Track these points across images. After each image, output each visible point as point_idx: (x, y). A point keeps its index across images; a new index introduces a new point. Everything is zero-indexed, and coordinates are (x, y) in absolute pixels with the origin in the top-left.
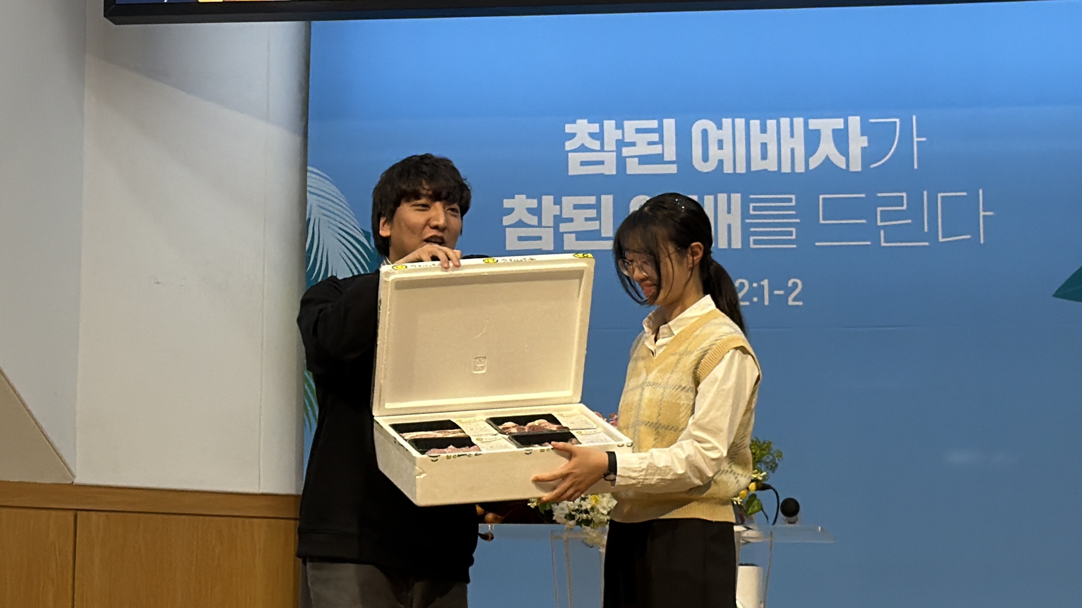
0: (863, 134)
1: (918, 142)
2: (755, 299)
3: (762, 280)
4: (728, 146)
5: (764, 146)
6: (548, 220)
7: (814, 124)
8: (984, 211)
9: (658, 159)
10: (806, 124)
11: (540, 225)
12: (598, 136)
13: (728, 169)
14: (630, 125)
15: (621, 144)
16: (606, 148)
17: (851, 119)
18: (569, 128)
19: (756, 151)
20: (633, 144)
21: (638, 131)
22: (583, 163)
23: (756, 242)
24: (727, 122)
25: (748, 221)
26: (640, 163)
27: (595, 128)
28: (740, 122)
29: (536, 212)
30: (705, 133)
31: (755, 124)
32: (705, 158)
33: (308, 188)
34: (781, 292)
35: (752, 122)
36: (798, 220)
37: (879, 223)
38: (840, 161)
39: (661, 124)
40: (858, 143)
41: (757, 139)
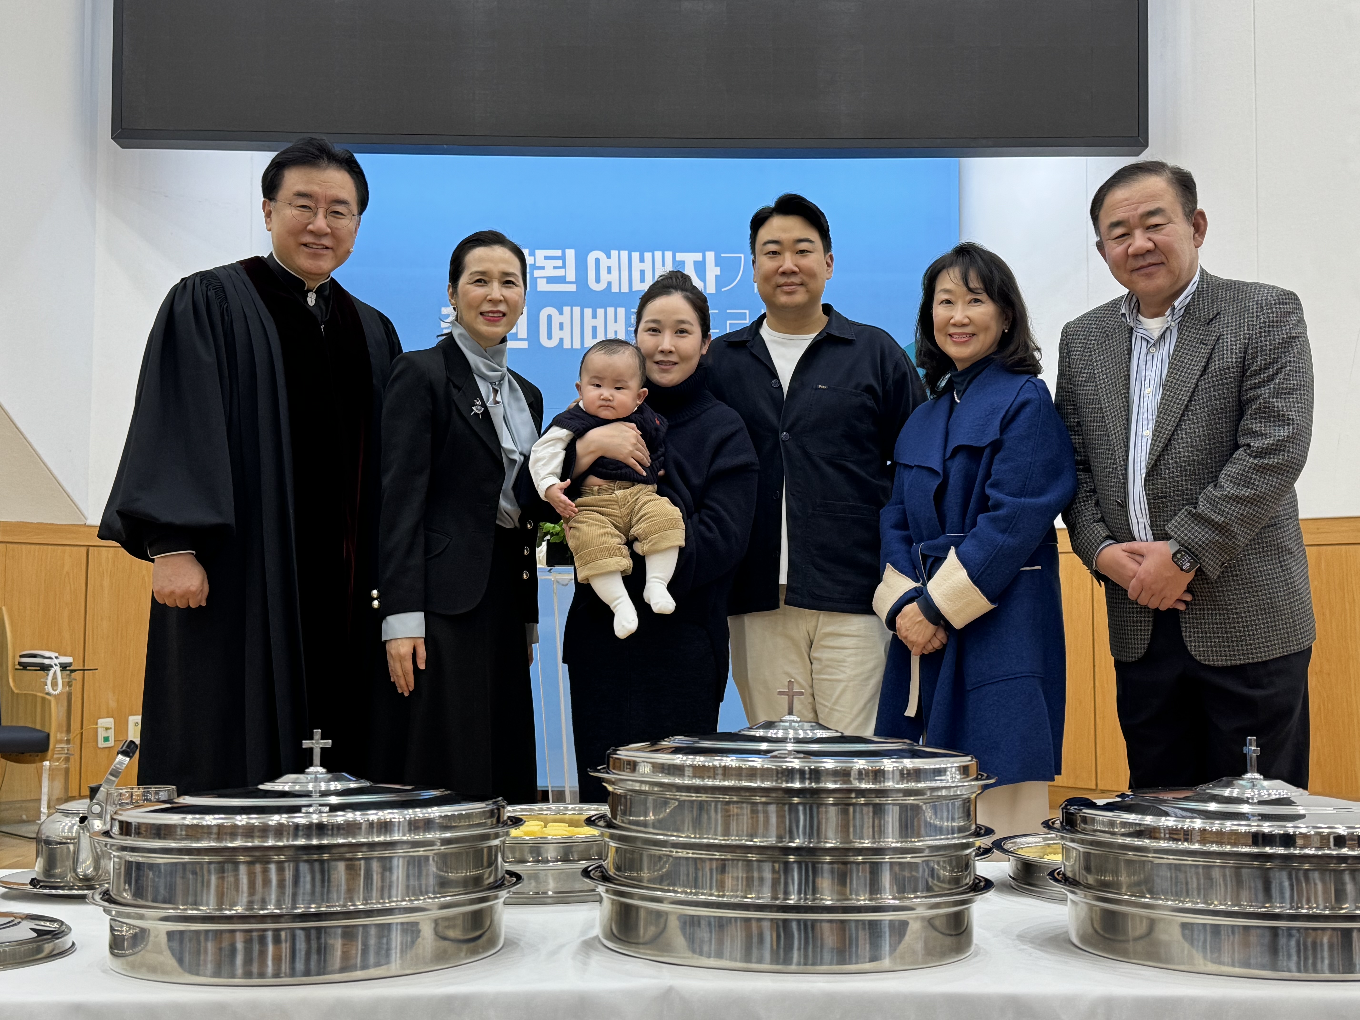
0: (717, 265)
4: (615, 272)
5: (642, 272)
7: (680, 256)
9: (561, 280)
10: (674, 257)
13: (615, 289)
14: (540, 253)
17: (708, 253)
19: (636, 276)
20: (542, 268)
21: (547, 258)
24: (614, 253)
26: (548, 283)
28: (624, 254)
30: (597, 261)
31: (636, 256)
32: (598, 280)
35: (633, 254)
39: (564, 253)
40: (713, 271)
41: (637, 267)
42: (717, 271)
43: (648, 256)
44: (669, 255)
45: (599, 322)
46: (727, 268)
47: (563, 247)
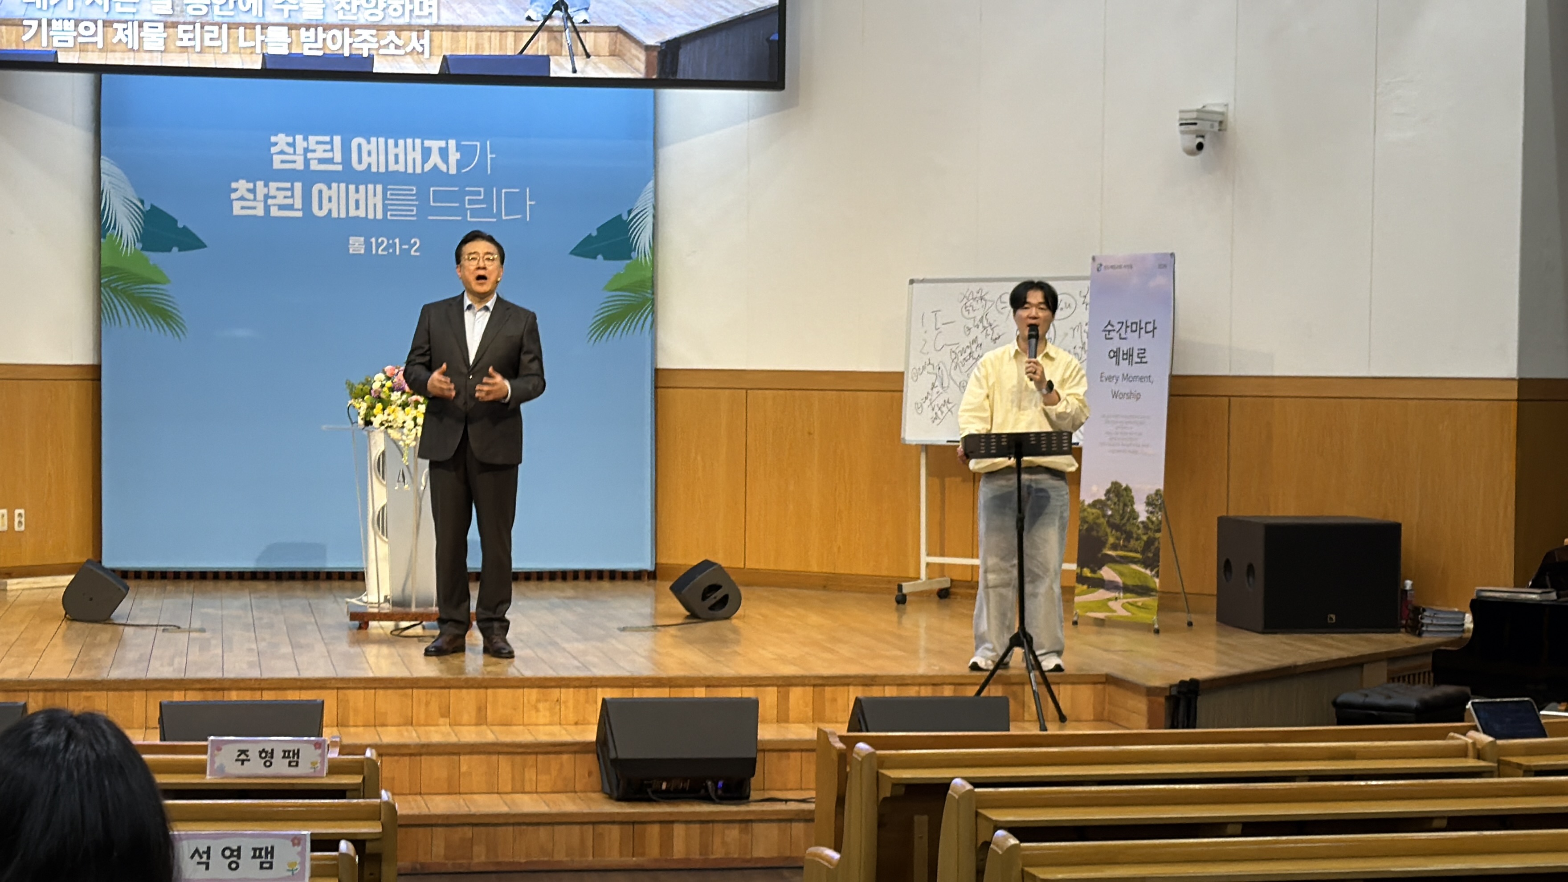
0: (457, 151)
1: (491, 158)
2: (391, 251)
3: (396, 238)
4: (374, 155)
5: (396, 156)
6: (260, 196)
7: (427, 143)
8: (530, 200)
9: (330, 161)
10: (422, 143)
11: (255, 199)
12: (293, 145)
13: (374, 169)
14: (312, 139)
15: (306, 150)
16: (297, 153)
17: (450, 141)
18: (273, 139)
19: (391, 159)
20: (314, 151)
21: (318, 143)
22: (283, 162)
23: (391, 215)
24: (373, 140)
25: (386, 202)
26: (319, 163)
27: (290, 140)
28: (382, 140)
29: (253, 191)
30: (359, 146)
31: (391, 142)
32: (360, 162)
33: (102, 171)
34: (406, 247)
35: (389, 140)
36: (417, 203)
37: (467, 206)
38: (443, 167)
39: (332, 140)
40: (454, 156)
41: (392, 151)
42: (458, 155)
43: (401, 142)
44: (418, 142)
45: (361, 196)
46: (466, 153)
47: (332, 134)
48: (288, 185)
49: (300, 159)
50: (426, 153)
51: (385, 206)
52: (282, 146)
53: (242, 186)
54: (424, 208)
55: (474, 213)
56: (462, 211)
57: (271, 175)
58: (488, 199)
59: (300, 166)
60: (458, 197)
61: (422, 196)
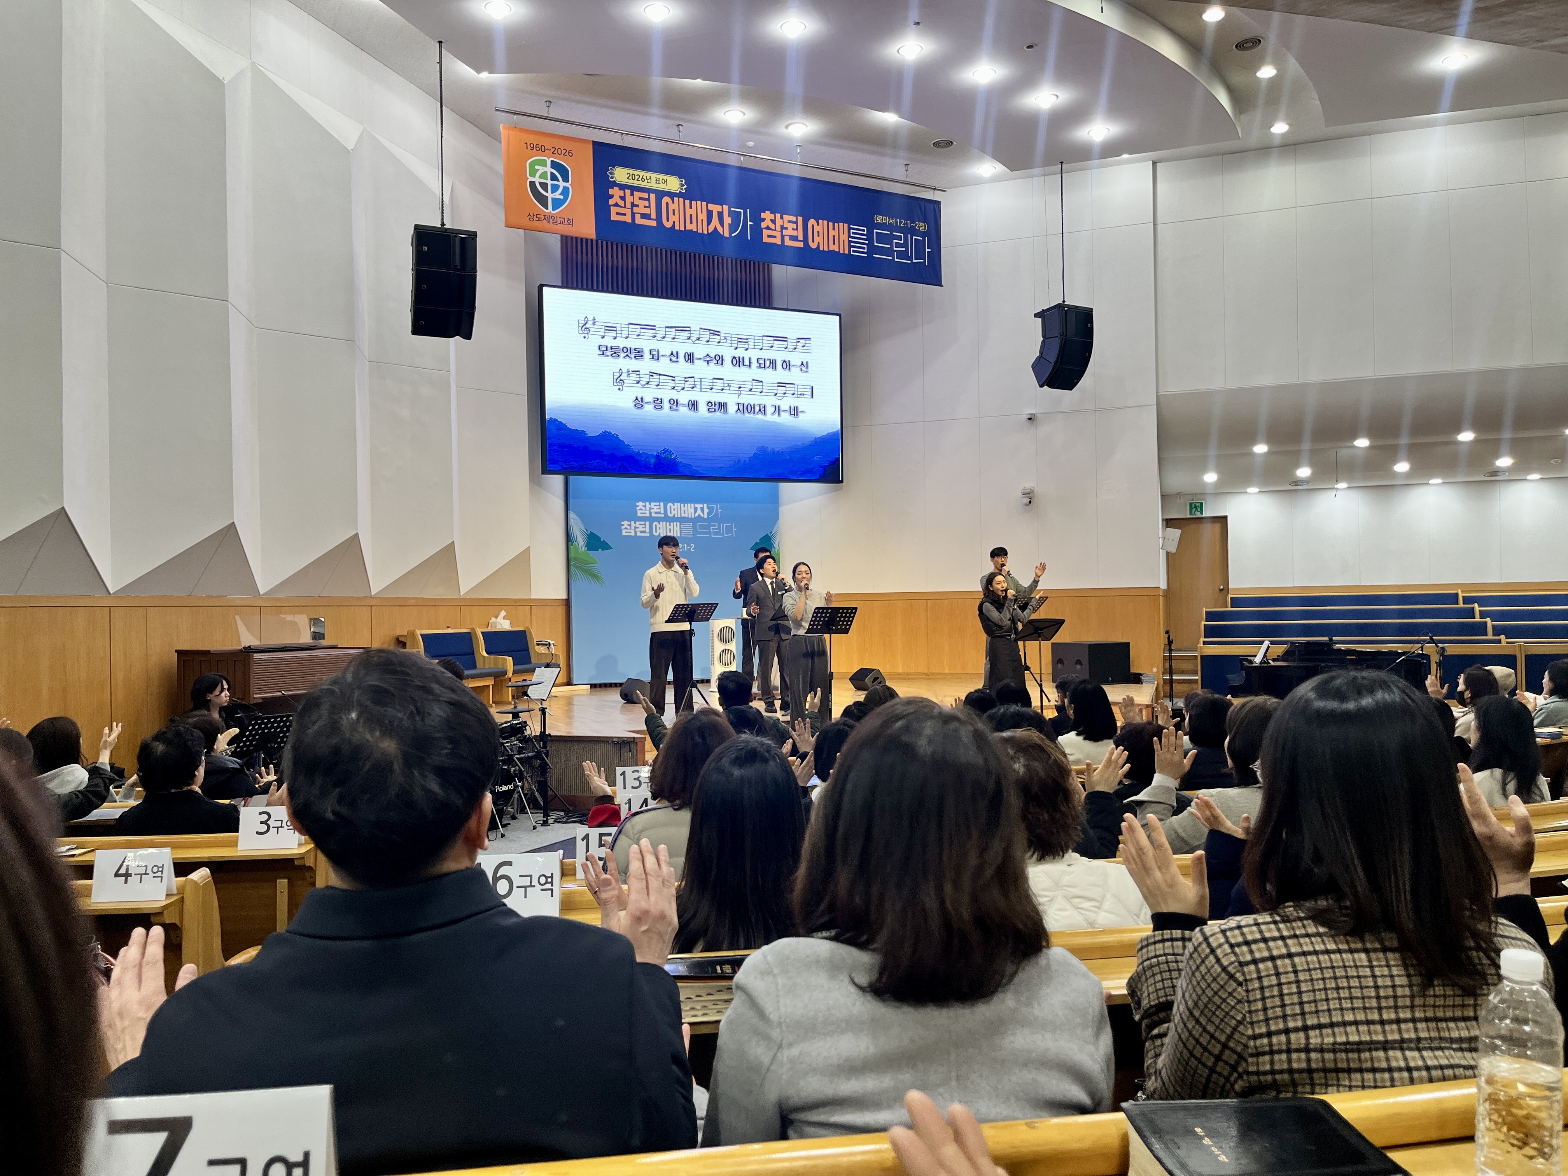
0: (707, 508)
1: (720, 511)
4: (676, 510)
5: (685, 511)
7: (696, 505)
9: (659, 513)
11: (631, 529)
13: (676, 516)
14: (653, 504)
15: (650, 509)
16: (647, 509)
18: (637, 504)
19: (683, 512)
20: (653, 509)
22: (642, 513)
25: (681, 529)
29: (630, 525)
30: (672, 506)
31: (682, 505)
32: (671, 513)
33: (569, 515)
36: (692, 530)
37: (711, 531)
38: (702, 515)
40: (706, 511)
41: (683, 509)
42: (708, 510)
43: (686, 505)
44: (693, 504)
45: (671, 527)
46: (711, 510)
47: (660, 501)
48: (643, 523)
49: (648, 512)
50: (696, 509)
51: (681, 531)
52: (641, 507)
53: (625, 523)
54: (695, 532)
55: (715, 533)
56: (709, 533)
57: (637, 519)
58: (719, 528)
59: (648, 515)
60: (708, 527)
61: (694, 527)
